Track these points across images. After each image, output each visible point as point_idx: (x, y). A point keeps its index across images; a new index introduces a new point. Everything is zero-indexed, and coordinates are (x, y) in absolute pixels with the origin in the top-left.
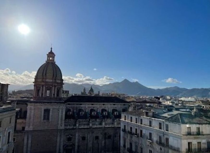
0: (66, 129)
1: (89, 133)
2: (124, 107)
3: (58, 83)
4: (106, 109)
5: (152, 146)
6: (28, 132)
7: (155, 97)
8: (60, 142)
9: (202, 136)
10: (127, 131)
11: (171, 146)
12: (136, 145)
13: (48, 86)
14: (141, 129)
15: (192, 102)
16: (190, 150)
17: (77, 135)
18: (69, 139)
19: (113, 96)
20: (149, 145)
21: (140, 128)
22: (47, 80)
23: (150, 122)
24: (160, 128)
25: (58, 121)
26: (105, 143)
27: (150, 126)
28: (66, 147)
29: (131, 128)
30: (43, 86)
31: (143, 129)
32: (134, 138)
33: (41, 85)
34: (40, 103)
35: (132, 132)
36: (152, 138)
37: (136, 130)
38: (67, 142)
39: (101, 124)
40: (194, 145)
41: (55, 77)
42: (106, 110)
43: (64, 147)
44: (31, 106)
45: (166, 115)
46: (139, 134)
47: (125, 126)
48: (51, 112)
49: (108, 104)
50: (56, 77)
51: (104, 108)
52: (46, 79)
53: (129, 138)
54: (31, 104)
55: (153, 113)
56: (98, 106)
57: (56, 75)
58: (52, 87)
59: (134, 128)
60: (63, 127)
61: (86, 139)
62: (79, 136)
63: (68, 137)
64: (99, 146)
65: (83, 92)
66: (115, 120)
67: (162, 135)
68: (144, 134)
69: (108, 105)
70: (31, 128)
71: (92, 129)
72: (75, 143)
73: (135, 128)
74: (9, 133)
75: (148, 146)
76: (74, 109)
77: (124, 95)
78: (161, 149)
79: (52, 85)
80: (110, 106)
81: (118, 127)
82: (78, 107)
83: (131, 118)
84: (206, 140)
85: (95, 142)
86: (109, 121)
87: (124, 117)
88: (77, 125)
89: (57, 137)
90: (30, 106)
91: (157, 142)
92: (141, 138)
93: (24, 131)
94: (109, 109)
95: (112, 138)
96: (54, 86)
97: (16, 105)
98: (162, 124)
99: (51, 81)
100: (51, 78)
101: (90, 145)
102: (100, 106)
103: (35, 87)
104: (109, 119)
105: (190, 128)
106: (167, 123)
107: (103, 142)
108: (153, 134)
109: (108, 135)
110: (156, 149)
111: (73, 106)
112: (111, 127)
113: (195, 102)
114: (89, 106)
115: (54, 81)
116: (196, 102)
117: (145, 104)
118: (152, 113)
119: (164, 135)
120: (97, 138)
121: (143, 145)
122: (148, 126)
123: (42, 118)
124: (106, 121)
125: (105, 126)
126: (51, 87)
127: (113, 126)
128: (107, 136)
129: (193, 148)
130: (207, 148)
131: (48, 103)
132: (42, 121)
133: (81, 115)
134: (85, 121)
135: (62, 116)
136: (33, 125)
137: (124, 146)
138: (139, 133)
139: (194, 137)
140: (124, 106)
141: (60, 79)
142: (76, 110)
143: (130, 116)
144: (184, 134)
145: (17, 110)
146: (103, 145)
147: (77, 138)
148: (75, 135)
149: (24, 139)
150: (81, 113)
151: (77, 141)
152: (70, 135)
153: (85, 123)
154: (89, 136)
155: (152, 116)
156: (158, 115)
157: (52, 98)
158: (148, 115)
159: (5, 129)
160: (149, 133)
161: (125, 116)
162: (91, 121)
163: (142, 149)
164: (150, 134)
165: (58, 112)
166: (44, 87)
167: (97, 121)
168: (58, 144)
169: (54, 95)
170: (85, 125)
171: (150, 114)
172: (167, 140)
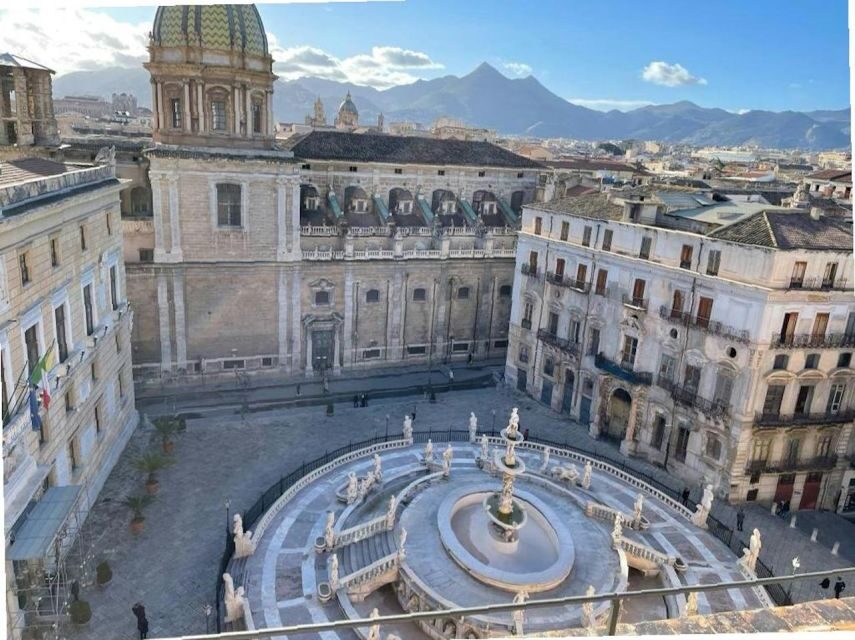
0: (308, 261)
1: (393, 277)
2: (518, 184)
3: (254, 74)
4: (451, 188)
5: (641, 323)
6: (167, 268)
7: (601, 146)
8: (290, 308)
9: (840, 293)
10: (543, 271)
11: (719, 325)
12: (575, 319)
13: (217, 85)
14: (605, 267)
15: (742, 165)
16: (787, 338)
17: (349, 283)
18: (322, 298)
19: (444, 137)
20: (631, 323)
21: (597, 263)
22: (209, 58)
23: (646, 243)
24: (686, 264)
25: (277, 232)
26: (449, 311)
27: (644, 255)
28: (311, 324)
29: (561, 263)
30: (192, 82)
31: (612, 266)
32: (570, 298)
33: (186, 77)
34: (200, 160)
35: (562, 278)
36: (644, 297)
37: (582, 269)
38: (314, 306)
39: (432, 247)
40: (805, 322)
41: (240, 42)
42: (450, 195)
43: (307, 323)
44: (161, 167)
45: (711, 216)
46: (591, 284)
47: (534, 256)
48: (245, 195)
49: (460, 170)
50: (244, 46)
51: (444, 188)
52: (202, 50)
53: (547, 297)
54: (163, 160)
55: (660, 208)
56: (421, 179)
57: (243, 33)
58: (233, 88)
59: (576, 262)
60: (296, 255)
61: (383, 297)
62: (356, 286)
63: (318, 289)
64: (426, 321)
65: (313, 116)
66: (489, 233)
67: (686, 288)
68: (615, 284)
69: (459, 175)
70: (177, 255)
71: (403, 263)
72: (343, 309)
73: (578, 263)
74: (113, 270)
75: (623, 323)
76: (328, 186)
77: (486, 135)
78: (674, 334)
79: (232, 82)
80: (468, 178)
81: (495, 258)
82: (344, 178)
83: (566, 225)
84: (850, 307)
85: (414, 306)
86: (464, 236)
87: (534, 220)
88: (349, 249)
89: (277, 286)
90: (158, 169)
91: (662, 311)
92: (600, 297)
93: (153, 263)
94: (461, 190)
95: (473, 295)
96: (239, 85)
97: (113, 162)
98: (695, 253)
99: (225, 61)
100: (223, 47)
101: (396, 318)
102: (428, 177)
103: (159, 86)
104: (464, 228)
105: (805, 264)
106: (718, 246)
107: (443, 309)
108: (651, 283)
109: (461, 286)
110: (655, 333)
111: (324, 173)
112: (473, 259)
113: (755, 165)
114: (383, 176)
115: (237, 61)
116: (758, 167)
117: (591, 174)
118: (655, 208)
119: (697, 289)
120: (420, 294)
121: (604, 321)
122: (635, 256)
123: (214, 220)
124: (453, 235)
125: (449, 255)
126: (228, 87)
127: (481, 256)
128: (455, 290)
129: (796, 332)
130: (846, 335)
131: (231, 157)
132: (216, 229)
133: (357, 211)
134: (374, 235)
135: (289, 213)
136: (182, 244)
137: (527, 323)
138: (592, 279)
139: (810, 296)
140: (520, 180)
141: (261, 54)
142: (335, 190)
143: (559, 220)
144: (781, 284)
145: (123, 185)
146: (442, 318)
147: (349, 293)
148: (343, 283)
149: (156, 292)
150: (356, 203)
151: (349, 302)
152: (324, 284)
153: (376, 241)
154: (391, 289)
155: (653, 221)
156: (677, 218)
157: (240, 140)
158: (638, 215)
159: (97, 258)
160: (634, 281)
161: (539, 220)
162: (399, 233)
163: (596, 333)
164: (640, 285)
165: (274, 195)
166: (200, 88)
167: (418, 235)
168: (283, 314)
169: (243, 124)
170: (374, 248)
171: (649, 212)
172: (706, 304)
